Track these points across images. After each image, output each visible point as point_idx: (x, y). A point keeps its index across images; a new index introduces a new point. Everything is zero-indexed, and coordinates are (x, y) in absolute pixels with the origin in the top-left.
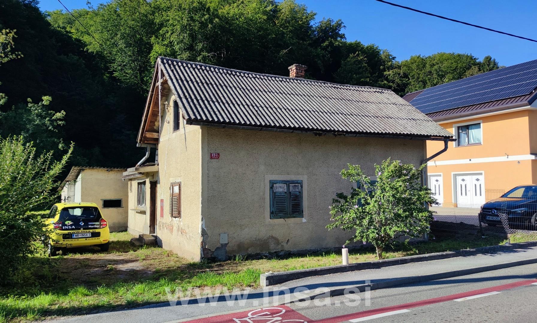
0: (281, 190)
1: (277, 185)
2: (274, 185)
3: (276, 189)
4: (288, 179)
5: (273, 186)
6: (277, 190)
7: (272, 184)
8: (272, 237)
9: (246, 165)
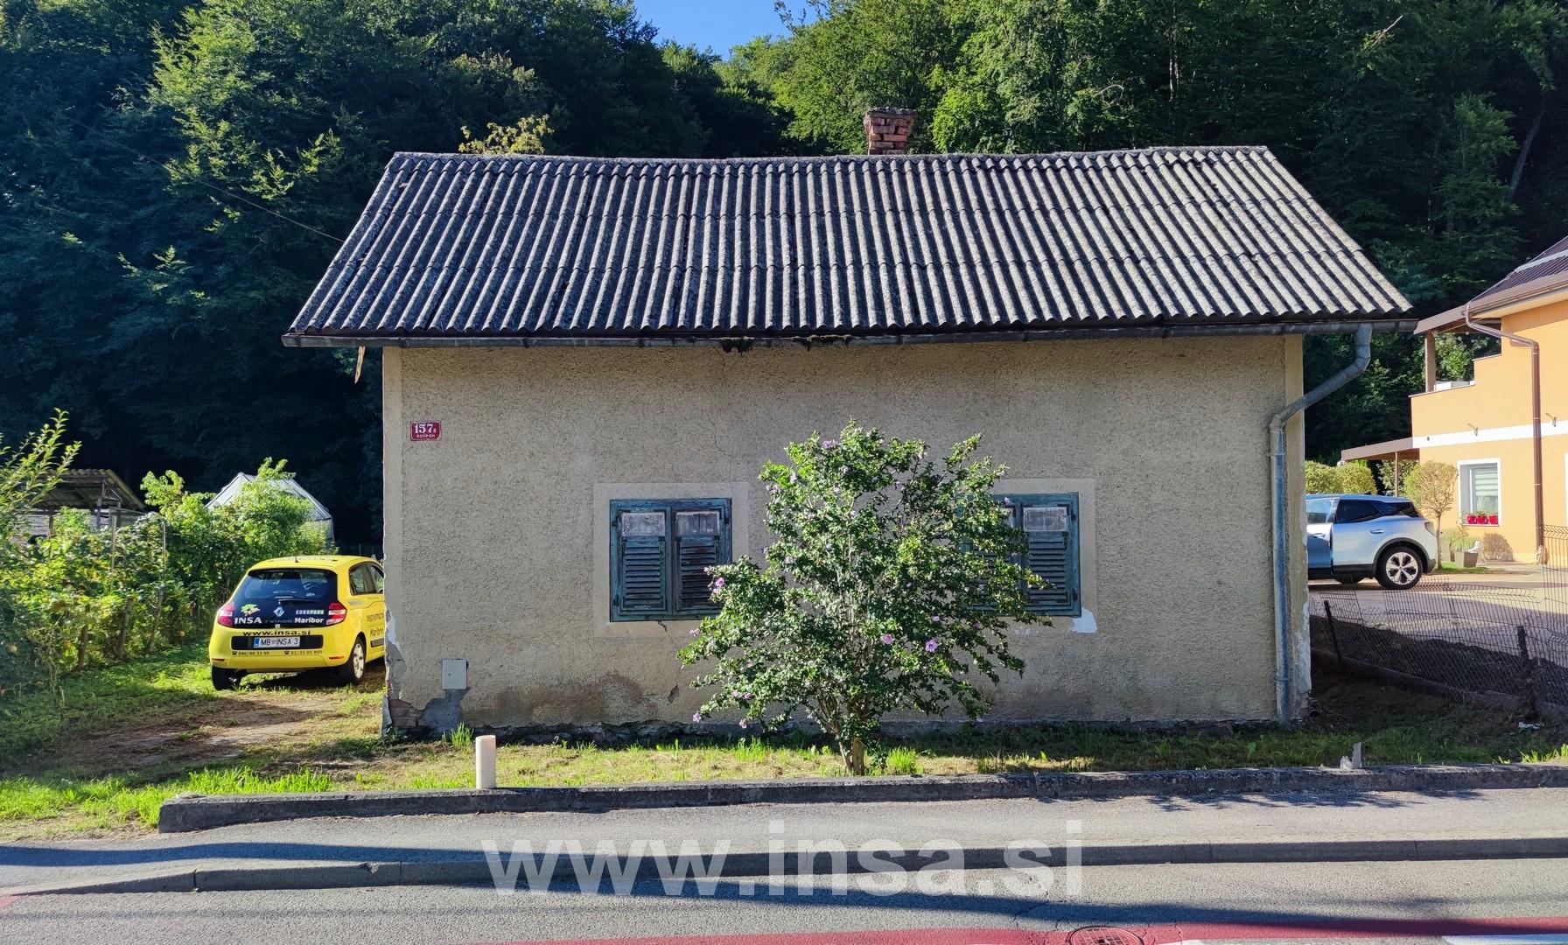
0: (647, 530)
1: (632, 515)
2: (624, 515)
3: (631, 526)
4: (678, 496)
5: (618, 518)
6: (634, 531)
7: (618, 510)
8: (618, 678)
9: (527, 453)
